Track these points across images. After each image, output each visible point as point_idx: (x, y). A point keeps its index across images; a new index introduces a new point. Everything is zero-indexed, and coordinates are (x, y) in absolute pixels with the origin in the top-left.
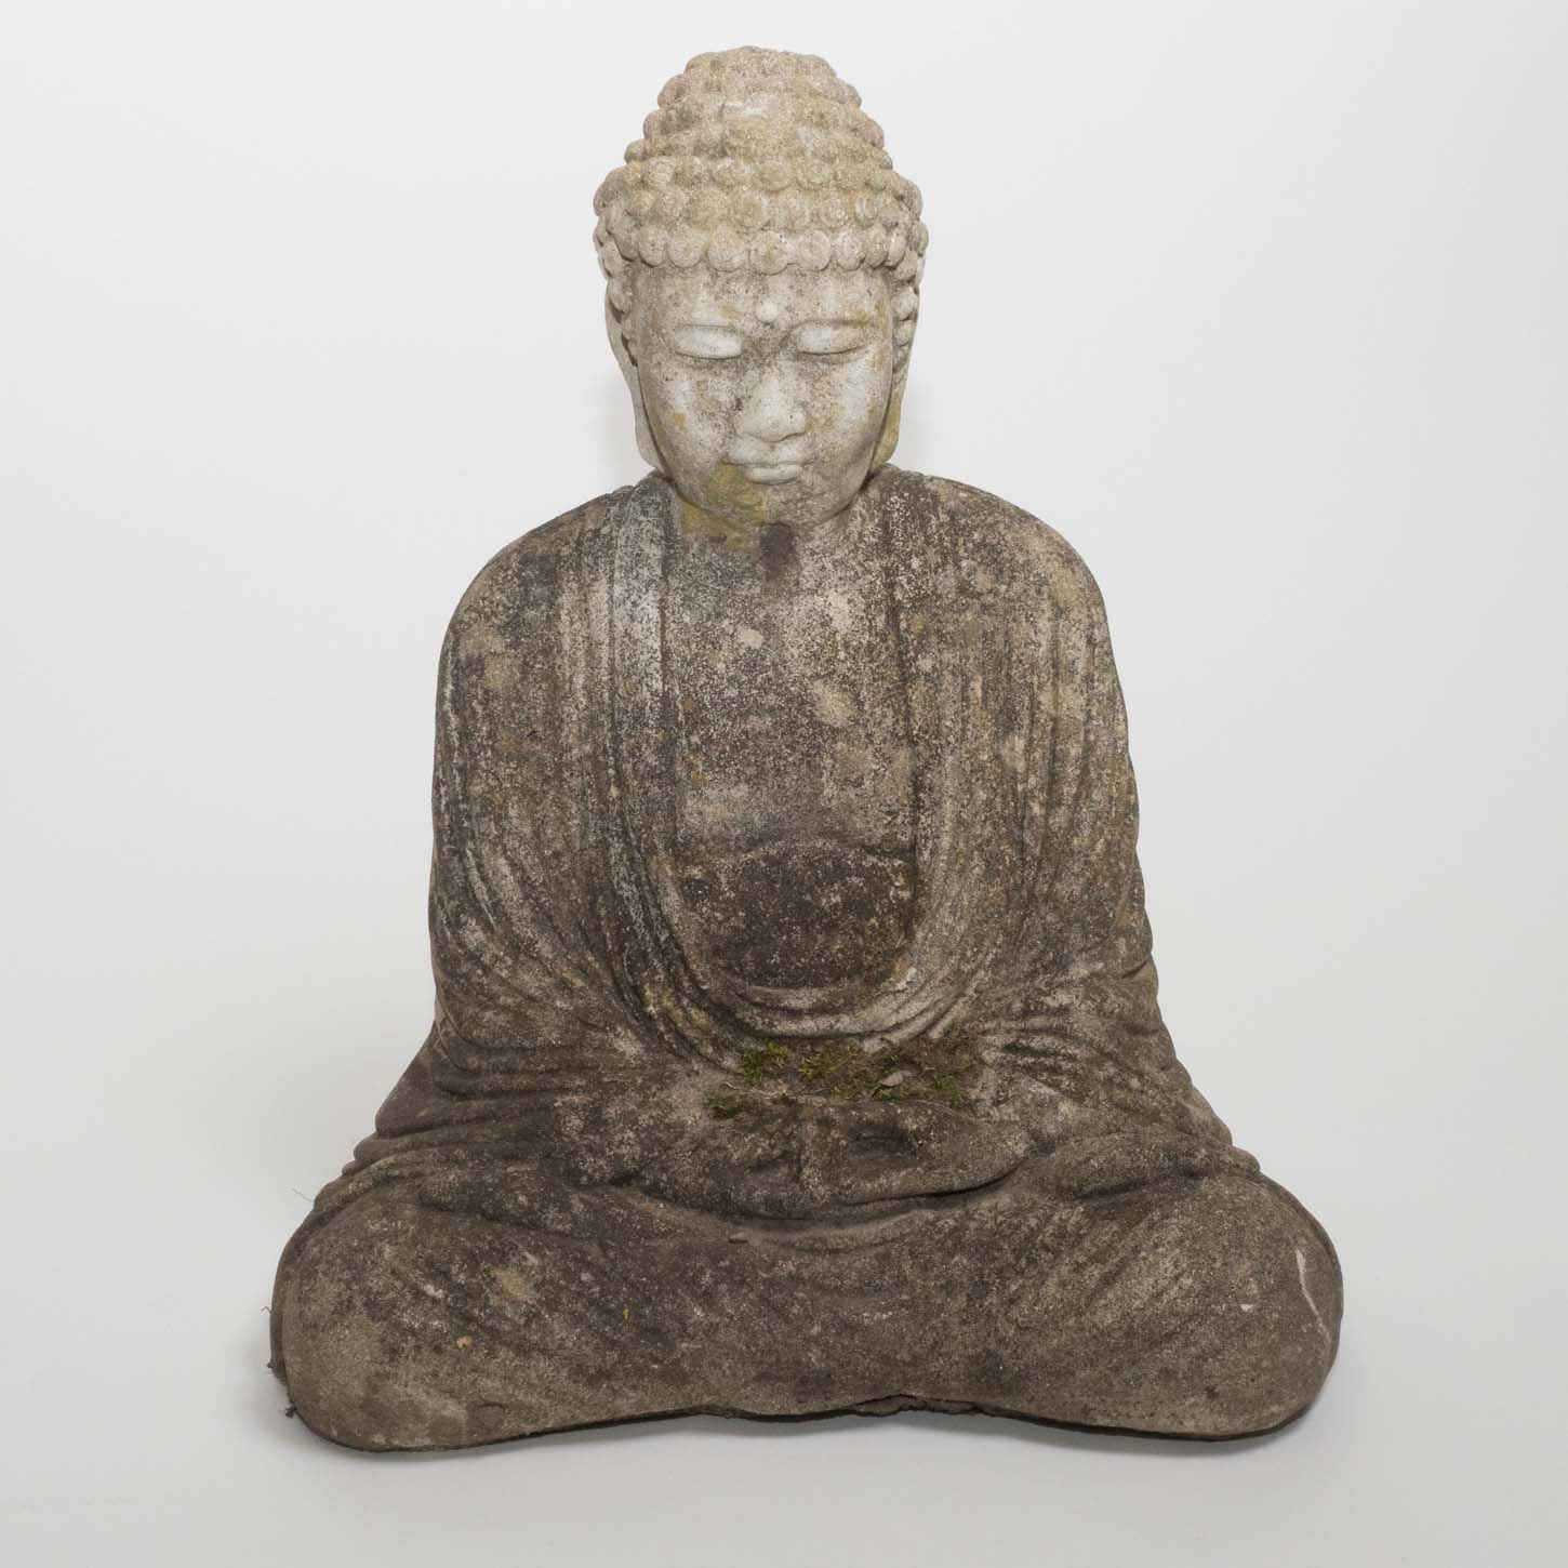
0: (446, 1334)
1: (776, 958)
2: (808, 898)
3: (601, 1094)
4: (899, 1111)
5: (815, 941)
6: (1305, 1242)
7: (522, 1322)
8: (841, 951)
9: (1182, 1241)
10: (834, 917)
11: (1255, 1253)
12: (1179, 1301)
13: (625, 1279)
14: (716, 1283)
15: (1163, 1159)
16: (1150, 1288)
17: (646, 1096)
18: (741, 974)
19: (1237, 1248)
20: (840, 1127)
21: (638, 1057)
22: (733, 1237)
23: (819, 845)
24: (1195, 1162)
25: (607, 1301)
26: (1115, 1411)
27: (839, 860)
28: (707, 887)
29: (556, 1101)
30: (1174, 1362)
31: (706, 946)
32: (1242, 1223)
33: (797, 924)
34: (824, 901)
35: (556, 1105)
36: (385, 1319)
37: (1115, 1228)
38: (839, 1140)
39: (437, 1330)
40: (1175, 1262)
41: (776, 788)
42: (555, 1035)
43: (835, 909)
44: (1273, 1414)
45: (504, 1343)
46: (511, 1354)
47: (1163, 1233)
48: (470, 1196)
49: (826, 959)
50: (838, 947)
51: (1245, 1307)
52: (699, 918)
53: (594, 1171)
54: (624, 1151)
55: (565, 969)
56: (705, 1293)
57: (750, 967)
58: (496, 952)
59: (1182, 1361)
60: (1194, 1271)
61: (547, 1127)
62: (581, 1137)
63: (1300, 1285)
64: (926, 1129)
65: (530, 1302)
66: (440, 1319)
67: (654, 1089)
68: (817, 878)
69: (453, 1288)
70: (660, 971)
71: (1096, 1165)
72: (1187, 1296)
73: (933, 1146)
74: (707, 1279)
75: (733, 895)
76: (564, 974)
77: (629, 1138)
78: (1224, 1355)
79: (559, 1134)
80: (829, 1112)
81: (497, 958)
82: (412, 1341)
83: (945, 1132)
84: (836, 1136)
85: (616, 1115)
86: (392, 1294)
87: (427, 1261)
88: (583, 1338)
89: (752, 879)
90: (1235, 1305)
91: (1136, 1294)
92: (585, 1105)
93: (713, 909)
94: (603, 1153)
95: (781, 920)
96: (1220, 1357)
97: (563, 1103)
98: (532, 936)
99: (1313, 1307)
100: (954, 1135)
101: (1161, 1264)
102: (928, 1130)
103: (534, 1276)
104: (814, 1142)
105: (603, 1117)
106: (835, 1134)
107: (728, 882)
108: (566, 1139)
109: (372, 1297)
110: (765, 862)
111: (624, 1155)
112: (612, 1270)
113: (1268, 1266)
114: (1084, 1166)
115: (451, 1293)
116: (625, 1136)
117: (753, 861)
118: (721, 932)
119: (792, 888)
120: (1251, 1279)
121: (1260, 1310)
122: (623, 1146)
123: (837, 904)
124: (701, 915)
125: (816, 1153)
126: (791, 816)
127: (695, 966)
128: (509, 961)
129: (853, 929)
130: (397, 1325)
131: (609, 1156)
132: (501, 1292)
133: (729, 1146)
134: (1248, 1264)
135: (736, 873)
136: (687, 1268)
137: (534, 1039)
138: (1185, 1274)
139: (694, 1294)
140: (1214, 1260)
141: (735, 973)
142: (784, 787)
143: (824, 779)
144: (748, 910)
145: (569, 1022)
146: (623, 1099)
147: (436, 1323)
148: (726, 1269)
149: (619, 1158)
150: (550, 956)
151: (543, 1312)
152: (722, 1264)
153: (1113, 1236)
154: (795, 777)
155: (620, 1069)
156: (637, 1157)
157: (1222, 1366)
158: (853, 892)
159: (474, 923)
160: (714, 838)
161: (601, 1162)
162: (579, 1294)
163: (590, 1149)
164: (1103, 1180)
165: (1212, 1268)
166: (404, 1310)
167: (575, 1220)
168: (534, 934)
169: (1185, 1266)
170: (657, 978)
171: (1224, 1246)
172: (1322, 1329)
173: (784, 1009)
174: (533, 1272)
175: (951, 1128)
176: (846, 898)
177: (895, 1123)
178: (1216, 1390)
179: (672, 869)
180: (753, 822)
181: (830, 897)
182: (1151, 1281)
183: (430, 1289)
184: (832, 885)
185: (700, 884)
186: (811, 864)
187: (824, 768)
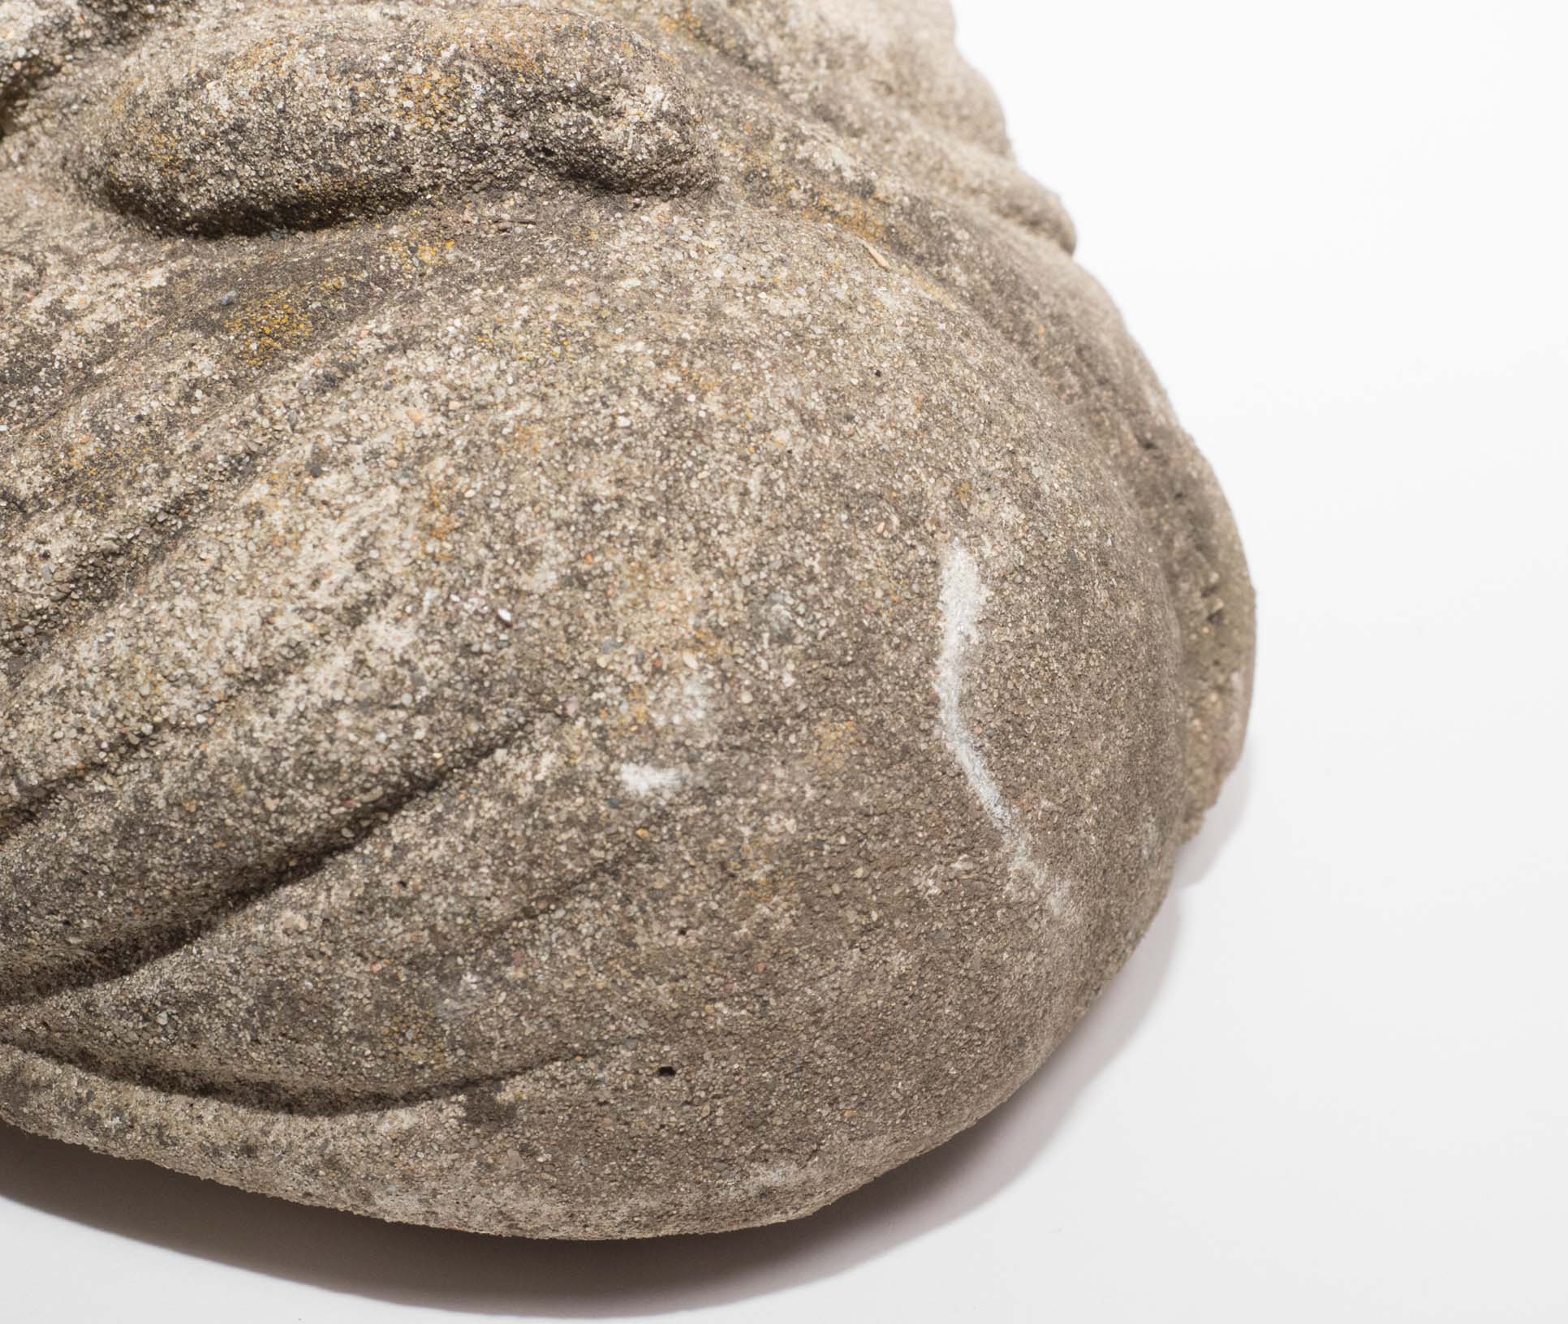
6: (1010, 513)
9: (423, 457)
11: (735, 546)
12: (344, 717)
15: (483, 107)
16: (239, 645)
19: (646, 512)
24: (612, 134)
26: (118, 1112)
30: (319, 965)
32: (713, 404)
37: (205, 366)
40: (364, 545)
44: (766, 1193)
47: (365, 409)
51: (638, 779)
59: (351, 968)
60: (430, 595)
63: (934, 702)
71: (224, 105)
72: (384, 701)
78: (528, 963)
90: (595, 763)
91: (180, 662)
96: (511, 973)
99: (985, 790)
101: (307, 549)
113: (781, 611)
114: (184, 105)
120: (690, 659)
121: (703, 795)
134: (691, 589)
138: (395, 602)
140: (531, 557)
153: (189, 398)
157: (524, 1009)
164: (247, 171)
165: (515, 593)
169: (397, 566)
171: (588, 503)
172: (1025, 879)
178: (505, 1096)
182: (250, 611)
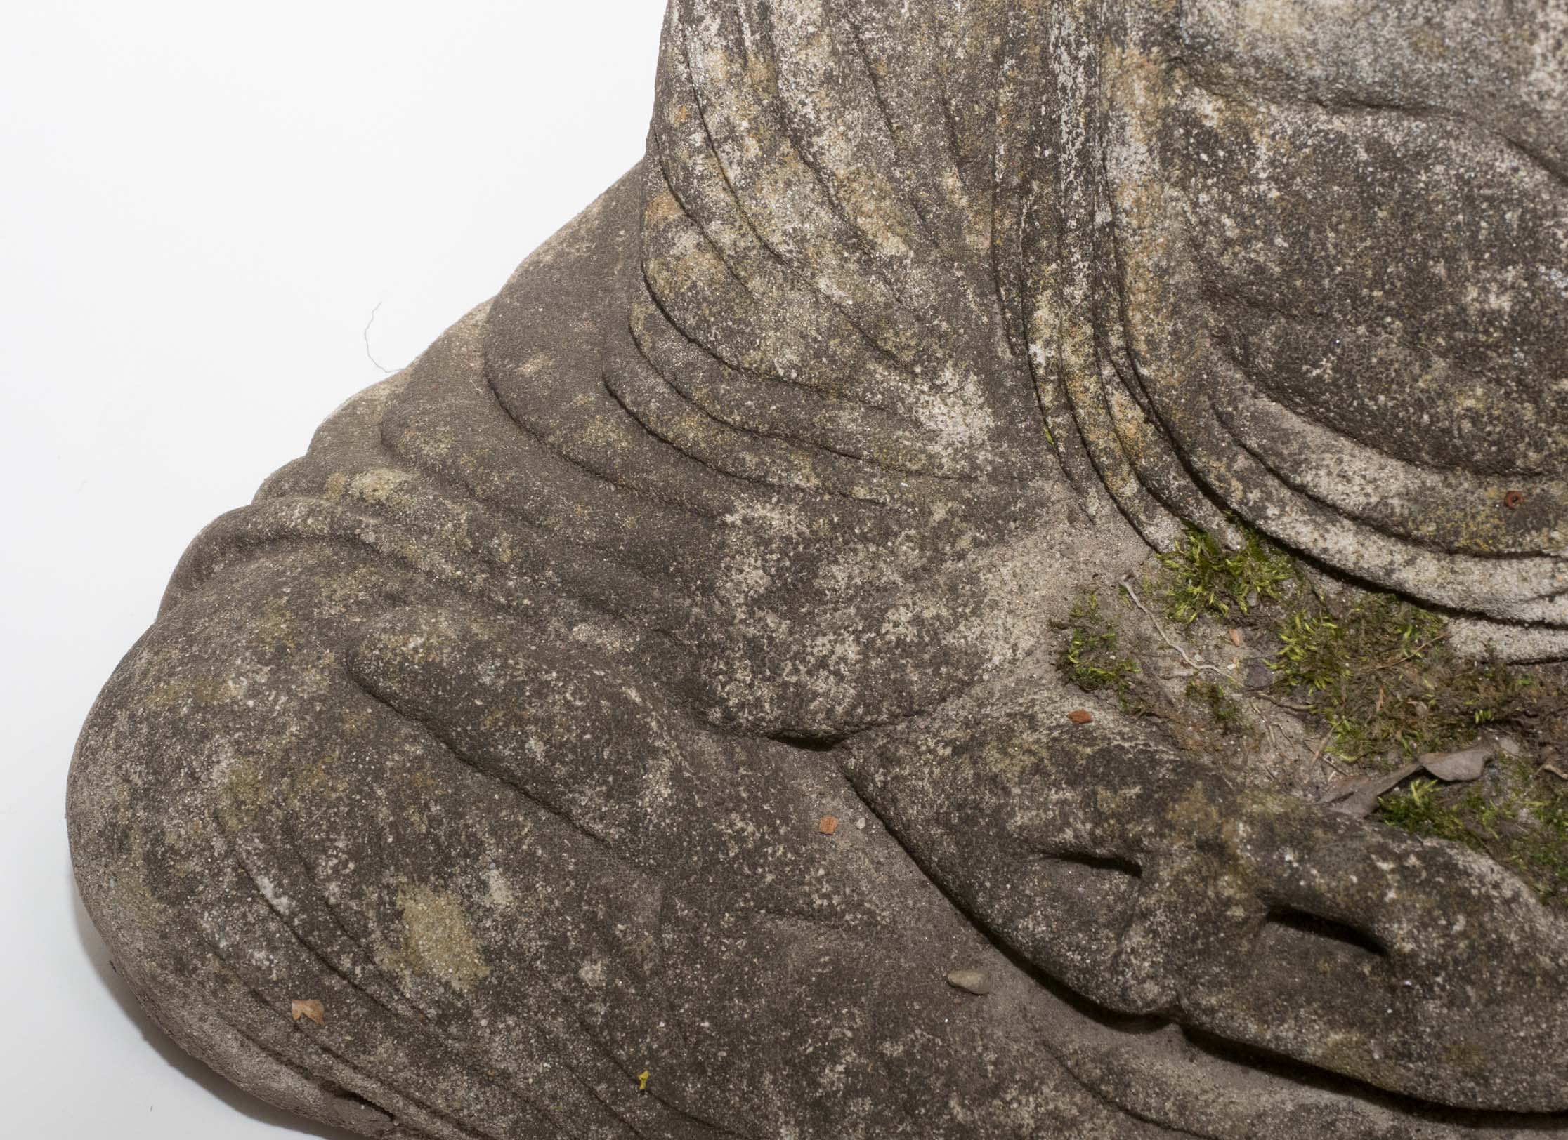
0: (276, 983)
1: (1325, 369)
2: (1440, 269)
3: (834, 527)
4: (1392, 895)
5: (1426, 367)
7: (432, 1012)
8: (1474, 416)
10: (1483, 338)
13: (672, 1007)
14: (851, 1092)
17: (939, 557)
18: (1244, 362)
20: (1244, 877)
21: (966, 451)
22: (954, 978)
23: (1502, 166)
25: (613, 1041)
27: (1538, 218)
28: (1221, 153)
29: (730, 510)
31: (1186, 274)
33: (1397, 315)
34: (1473, 292)
35: (729, 518)
36: (172, 904)
38: (1228, 903)
39: (259, 968)
41: (1420, 20)
42: (790, 356)
43: (1490, 323)
45: (390, 1031)
46: (401, 1057)
48: (436, 698)
49: (1435, 419)
50: (1470, 403)
52: (1188, 208)
53: (742, 706)
54: (821, 686)
55: (870, 206)
56: (818, 1103)
57: (1264, 362)
58: (735, 119)
61: (690, 563)
62: (751, 613)
64: (1430, 964)
65: (456, 985)
66: (274, 950)
67: (964, 542)
68: (1474, 235)
69: (311, 899)
70: (1079, 278)
73: (1431, 1007)
74: (833, 1076)
75: (1274, 194)
76: (860, 221)
77: (843, 659)
79: (708, 589)
80: (1235, 831)
81: (732, 135)
82: (214, 966)
83: (1470, 991)
84: (1228, 892)
85: (848, 587)
86: (194, 865)
87: (286, 820)
88: (548, 1086)
89: (1328, 175)
92: (788, 540)
93: (1222, 207)
94: (777, 669)
95: (1365, 292)
97: (745, 520)
98: (812, 115)
100: (1488, 1003)
102: (1434, 968)
103: (487, 930)
104: (1177, 880)
105: (817, 583)
106: (1227, 885)
107: (1272, 163)
108: (718, 608)
109: (160, 850)
110: (1367, 151)
111: (815, 695)
112: (654, 973)
115: (304, 911)
116: (839, 649)
117: (1341, 138)
118: (1225, 261)
119: (1411, 231)
122: (824, 673)
123: (1498, 314)
124: (1195, 205)
125: (1170, 907)
126: (1447, 87)
127: (1138, 317)
128: (753, 149)
129: (1519, 382)
130: (190, 926)
131: (786, 685)
132: (401, 946)
133: (1016, 791)
135: (1299, 148)
136: (809, 1029)
137: (740, 351)
139: (796, 1094)
141: (1232, 357)
142: (1440, 26)
143: (1537, 49)
144: (1298, 239)
145: (833, 332)
146: (877, 555)
147: (260, 955)
148: (888, 1063)
149: (803, 696)
150: (842, 172)
151: (477, 1013)
152: (888, 1048)
154: (1473, 16)
155: (909, 473)
156: (839, 710)
158: (1545, 305)
159: (714, 28)
160: (1257, 62)
161: (765, 692)
162: (565, 1000)
163: (754, 649)
166: (207, 906)
167: (635, 821)
168: (818, 112)
170: (1067, 290)
173: (1299, 490)
174: (489, 924)
175: (1488, 986)
176: (1522, 306)
177: (1372, 919)
179: (1151, 89)
180: (1353, 64)
181: (1487, 291)
183: (266, 886)
184: (1504, 264)
185: (1208, 140)
186: (1470, 201)
187: (1545, 26)
